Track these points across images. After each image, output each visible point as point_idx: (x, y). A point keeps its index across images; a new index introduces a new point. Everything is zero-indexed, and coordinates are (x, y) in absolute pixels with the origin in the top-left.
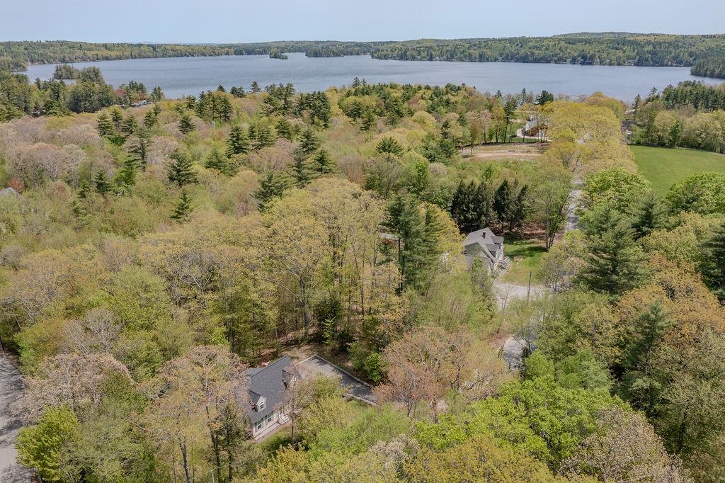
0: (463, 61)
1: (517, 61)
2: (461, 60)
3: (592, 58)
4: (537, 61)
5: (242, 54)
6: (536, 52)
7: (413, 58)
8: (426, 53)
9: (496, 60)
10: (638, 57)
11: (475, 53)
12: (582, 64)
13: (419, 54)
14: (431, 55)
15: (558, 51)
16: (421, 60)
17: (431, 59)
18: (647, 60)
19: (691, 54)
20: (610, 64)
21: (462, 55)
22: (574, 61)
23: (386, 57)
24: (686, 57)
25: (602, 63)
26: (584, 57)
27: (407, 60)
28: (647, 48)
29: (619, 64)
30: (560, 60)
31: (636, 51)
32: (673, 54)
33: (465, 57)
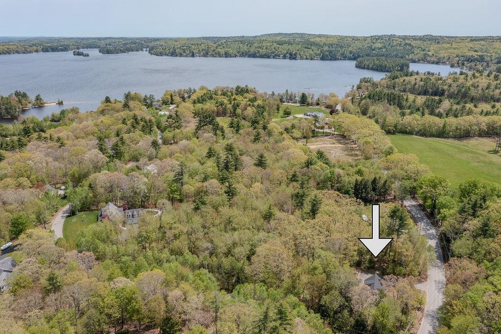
0: (215, 57)
1: (250, 56)
2: (213, 56)
3: (295, 54)
4: (262, 56)
5: (48, 51)
6: (261, 51)
7: (181, 55)
8: (189, 51)
9: (236, 56)
10: (322, 54)
11: (222, 51)
12: (290, 58)
13: (184, 52)
14: (193, 53)
15: (274, 50)
16: (186, 56)
17: (193, 56)
18: (327, 56)
19: (351, 52)
20: (307, 59)
21: (214, 53)
22: (285, 57)
23: (161, 54)
24: (348, 54)
25: (301, 58)
26: (291, 54)
27: (177, 56)
28: (326, 48)
29: (312, 59)
30: (276, 56)
31: (319, 50)
32: (341, 52)
33: (216, 54)
